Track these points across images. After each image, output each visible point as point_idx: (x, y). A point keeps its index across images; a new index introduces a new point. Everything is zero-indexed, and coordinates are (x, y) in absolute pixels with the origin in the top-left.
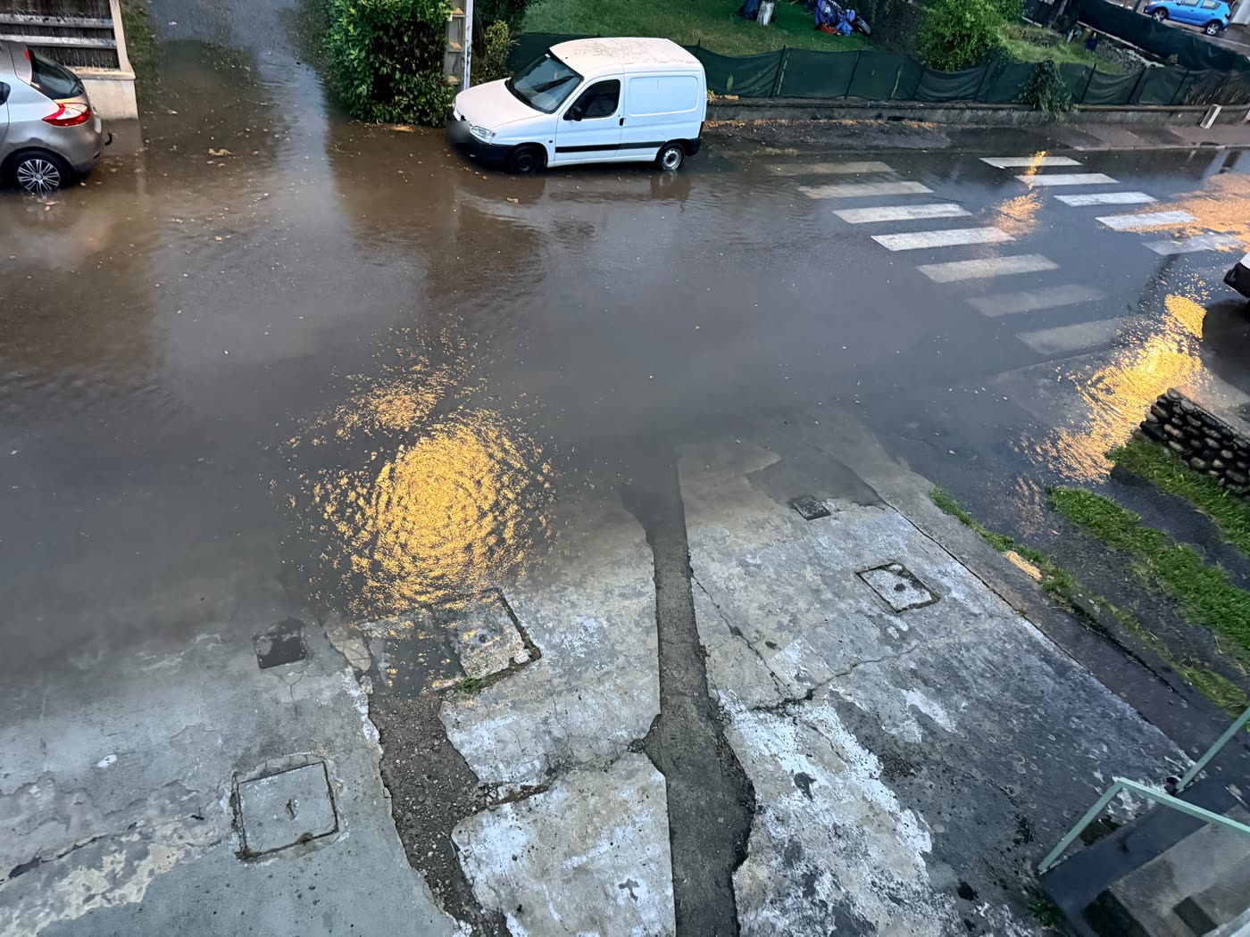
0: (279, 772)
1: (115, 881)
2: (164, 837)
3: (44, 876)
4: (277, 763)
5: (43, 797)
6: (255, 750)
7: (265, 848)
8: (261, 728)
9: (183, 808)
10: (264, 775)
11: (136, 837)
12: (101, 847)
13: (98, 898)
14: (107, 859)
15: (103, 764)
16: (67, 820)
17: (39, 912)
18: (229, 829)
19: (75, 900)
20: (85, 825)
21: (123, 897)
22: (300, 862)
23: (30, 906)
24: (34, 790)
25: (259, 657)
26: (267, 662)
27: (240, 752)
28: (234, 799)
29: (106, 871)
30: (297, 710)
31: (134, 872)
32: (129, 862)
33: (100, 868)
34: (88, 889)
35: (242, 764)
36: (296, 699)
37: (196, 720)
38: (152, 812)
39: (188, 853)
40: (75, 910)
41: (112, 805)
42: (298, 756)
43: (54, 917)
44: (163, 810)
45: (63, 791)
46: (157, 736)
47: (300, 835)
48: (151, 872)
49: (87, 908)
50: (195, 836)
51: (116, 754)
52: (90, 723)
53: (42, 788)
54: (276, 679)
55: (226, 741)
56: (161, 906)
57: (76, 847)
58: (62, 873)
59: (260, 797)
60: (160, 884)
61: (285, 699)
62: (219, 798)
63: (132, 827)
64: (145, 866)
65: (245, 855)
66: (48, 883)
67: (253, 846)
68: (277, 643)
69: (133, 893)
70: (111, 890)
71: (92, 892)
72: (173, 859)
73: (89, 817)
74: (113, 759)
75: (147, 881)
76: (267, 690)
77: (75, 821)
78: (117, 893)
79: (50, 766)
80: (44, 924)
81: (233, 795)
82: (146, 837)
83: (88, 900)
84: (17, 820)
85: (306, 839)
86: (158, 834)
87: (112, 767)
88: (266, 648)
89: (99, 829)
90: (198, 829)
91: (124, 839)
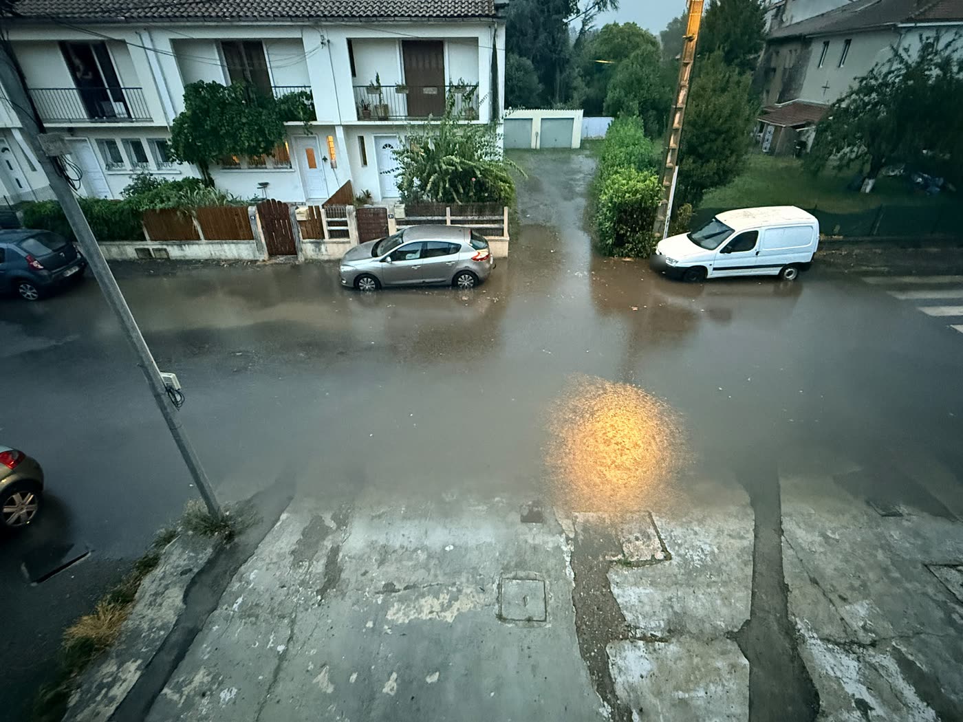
0: (521, 579)
1: (443, 609)
2: (466, 594)
3: (416, 594)
4: (522, 574)
5: (422, 556)
6: (513, 564)
7: (509, 617)
8: (517, 553)
9: (476, 583)
10: (515, 578)
11: (455, 589)
12: (440, 589)
13: (435, 613)
14: (441, 596)
15: (447, 549)
16: (429, 571)
17: (410, 610)
18: (494, 600)
19: (426, 610)
20: (436, 576)
21: (445, 617)
22: (525, 631)
23: (408, 606)
24: (419, 552)
25: (522, 516)
26: (525, 520)
27: (506, 562)
28: (499, 587)
29: (440, 601)
30: (535, 548)
31: (451, 606)
32: (450, 601)
33: (438, 599)
34: (432, 607)
35: (506, 569)
36: (536, 542)
37: (489, 540)
38: (464, 579)
39: (475, 607)
40: (425, 616)
41: (448, 570)
42: (532, 574)
43: (416, 615)
44: (468, 580)
45: (430, 556)
46: (472, 543)
47: (527, 616)
48: (458, 609)
49: (430, 616)
50: (479, 598)
51: (453, 545)
52: (445, 527)
53: (423, 552)
54: (527, 530)
55: (500, 555)
56: (459, 627)
57: (431, 585)
58: (423, 595)
59: (512, 588)
60: (460, 616)
61: (530, 541)
62: (493, 583)
63: (454, 584)
64: (456, 605)
65: (500, 617)
66: (417, 598)
67: (504, 614)
68: (531, 511)
69: (449, 617)
70: (441, 612)
71: (434, 609)
72: (468, 606)
73: (438, 572)
74: (452, 547)
75: (456, 613)
76: (522, 534)
77: (432, 572)
78: (443, 614)
79: (427, 543)
80: (412, 617)
81: (499, 584)
82: (459, 591)
83: (431, 612)
84: (410, 564)
85: (529, 620)
86: (464, 591)
87: (451, 551)
88: (525, 513)
89: (441, 579)
90: (481, 595)
91: (450, 588)
